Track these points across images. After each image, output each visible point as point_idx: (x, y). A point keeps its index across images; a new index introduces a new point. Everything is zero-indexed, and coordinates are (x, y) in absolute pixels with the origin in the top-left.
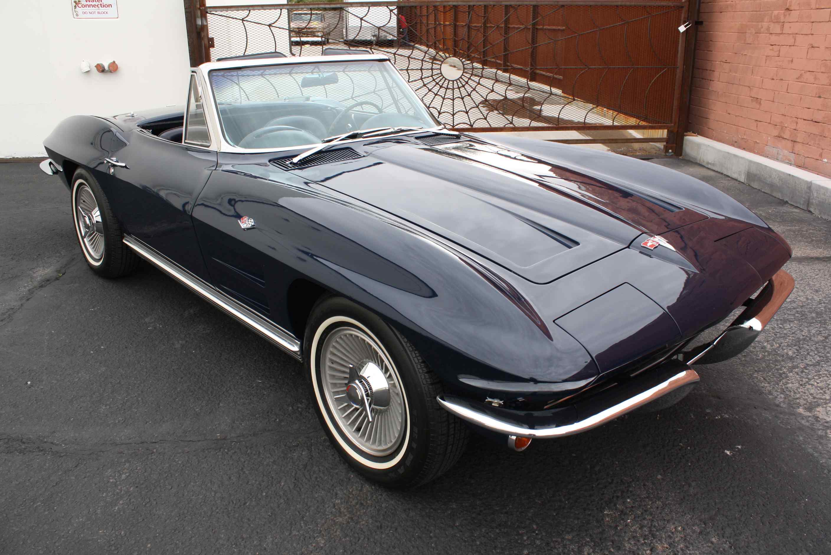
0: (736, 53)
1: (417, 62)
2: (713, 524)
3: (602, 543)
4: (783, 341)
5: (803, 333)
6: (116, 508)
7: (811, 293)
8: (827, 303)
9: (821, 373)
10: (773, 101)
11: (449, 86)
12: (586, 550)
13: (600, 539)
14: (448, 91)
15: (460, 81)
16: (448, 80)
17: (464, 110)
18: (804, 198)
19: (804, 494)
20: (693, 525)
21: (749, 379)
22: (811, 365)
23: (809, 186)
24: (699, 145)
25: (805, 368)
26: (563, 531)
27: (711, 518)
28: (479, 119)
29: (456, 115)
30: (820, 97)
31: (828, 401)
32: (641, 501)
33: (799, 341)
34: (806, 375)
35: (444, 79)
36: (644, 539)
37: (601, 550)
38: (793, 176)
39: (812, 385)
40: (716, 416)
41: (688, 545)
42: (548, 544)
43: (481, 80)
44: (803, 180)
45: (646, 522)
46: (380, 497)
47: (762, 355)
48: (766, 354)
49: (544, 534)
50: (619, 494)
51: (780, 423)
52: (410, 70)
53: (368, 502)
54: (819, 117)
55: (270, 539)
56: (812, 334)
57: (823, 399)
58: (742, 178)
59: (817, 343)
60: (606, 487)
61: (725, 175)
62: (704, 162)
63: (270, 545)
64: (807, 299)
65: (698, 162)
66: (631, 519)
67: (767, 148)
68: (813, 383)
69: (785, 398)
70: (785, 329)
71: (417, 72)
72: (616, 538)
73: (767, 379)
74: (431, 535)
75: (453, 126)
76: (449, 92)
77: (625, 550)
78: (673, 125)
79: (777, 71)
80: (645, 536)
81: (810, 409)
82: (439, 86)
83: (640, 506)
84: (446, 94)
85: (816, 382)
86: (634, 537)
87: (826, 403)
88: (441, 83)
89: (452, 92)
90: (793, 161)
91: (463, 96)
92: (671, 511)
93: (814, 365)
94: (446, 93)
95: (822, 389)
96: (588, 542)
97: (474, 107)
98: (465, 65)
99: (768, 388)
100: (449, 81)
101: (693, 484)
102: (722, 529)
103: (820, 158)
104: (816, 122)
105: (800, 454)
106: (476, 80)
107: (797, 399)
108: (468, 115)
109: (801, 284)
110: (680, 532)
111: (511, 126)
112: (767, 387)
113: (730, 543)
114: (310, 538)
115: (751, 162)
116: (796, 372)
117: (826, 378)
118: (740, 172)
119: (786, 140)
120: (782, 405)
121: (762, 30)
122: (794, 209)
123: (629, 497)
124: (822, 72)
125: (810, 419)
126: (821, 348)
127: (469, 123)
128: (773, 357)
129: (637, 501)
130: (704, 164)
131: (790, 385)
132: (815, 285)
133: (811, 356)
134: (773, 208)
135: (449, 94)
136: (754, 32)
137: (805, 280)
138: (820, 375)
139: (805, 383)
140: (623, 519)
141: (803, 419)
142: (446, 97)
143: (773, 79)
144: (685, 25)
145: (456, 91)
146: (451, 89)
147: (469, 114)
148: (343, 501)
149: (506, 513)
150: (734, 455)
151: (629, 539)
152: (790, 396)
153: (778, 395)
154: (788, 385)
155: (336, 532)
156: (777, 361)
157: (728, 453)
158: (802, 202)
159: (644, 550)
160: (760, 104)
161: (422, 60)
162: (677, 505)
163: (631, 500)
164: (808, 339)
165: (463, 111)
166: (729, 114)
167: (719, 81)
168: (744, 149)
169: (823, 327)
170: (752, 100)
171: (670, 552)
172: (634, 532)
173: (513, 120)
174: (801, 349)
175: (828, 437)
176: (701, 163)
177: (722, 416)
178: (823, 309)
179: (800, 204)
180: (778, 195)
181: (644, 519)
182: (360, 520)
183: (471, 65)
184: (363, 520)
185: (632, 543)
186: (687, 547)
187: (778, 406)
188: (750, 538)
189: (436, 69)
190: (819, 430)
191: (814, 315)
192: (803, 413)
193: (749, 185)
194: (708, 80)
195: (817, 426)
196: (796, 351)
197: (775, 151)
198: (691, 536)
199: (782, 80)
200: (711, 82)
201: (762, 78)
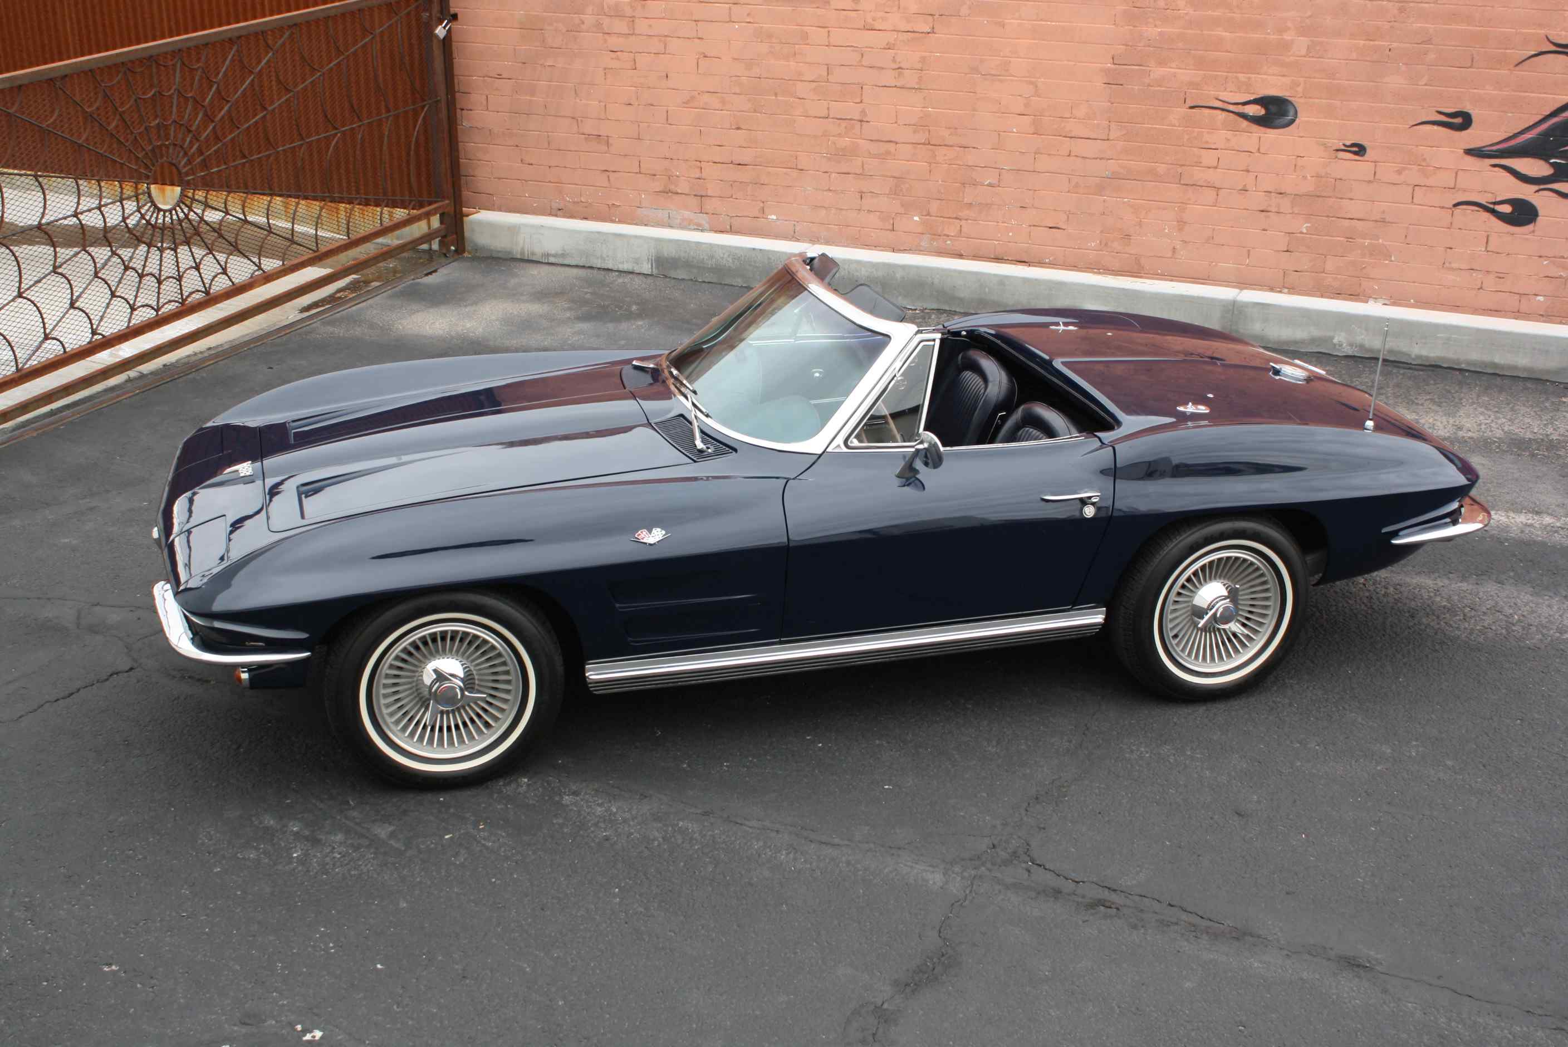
0: (524, 63)
10: (639, 139)
11: (165, 223)
15: (181, 209)
17: (192, 263)
24: (513, 229)
28: (217, 276)
29: (183, 279)
30: (738, 128)
52: (104, 205)
54: (743, 156)
58: (646, 268)
61: (599, 269)
65: (519, 256)
67: (642, 212)
71: (114, 208)
75: (183, 302)
78: (447, 203)
79: (636, 92)
90: (706, 225)
103: (761, 215)
104: (739, 164)
106: (201, 198)
111: (260, 273)
115: (658, 240)
118: (636, 259)
119: (685, 196)
121: (584, 27)
124: (734, 94)
127: (203, 290)
130: (534, 258)
136: (564, 30)
143: (630, 104)
144: (443, 25)
147: (200, 270)
160: (608, 144)
165: (193, 268)
166: (531, 164)
167: (487, 110)
168: (586, 218)
170: (586, 139)
173: (262, 261)
176: (528, 258)
193: (666, 277)
197: (662, 214)
199: (652, 105)
200: (464, 112)
201: (603, 104)
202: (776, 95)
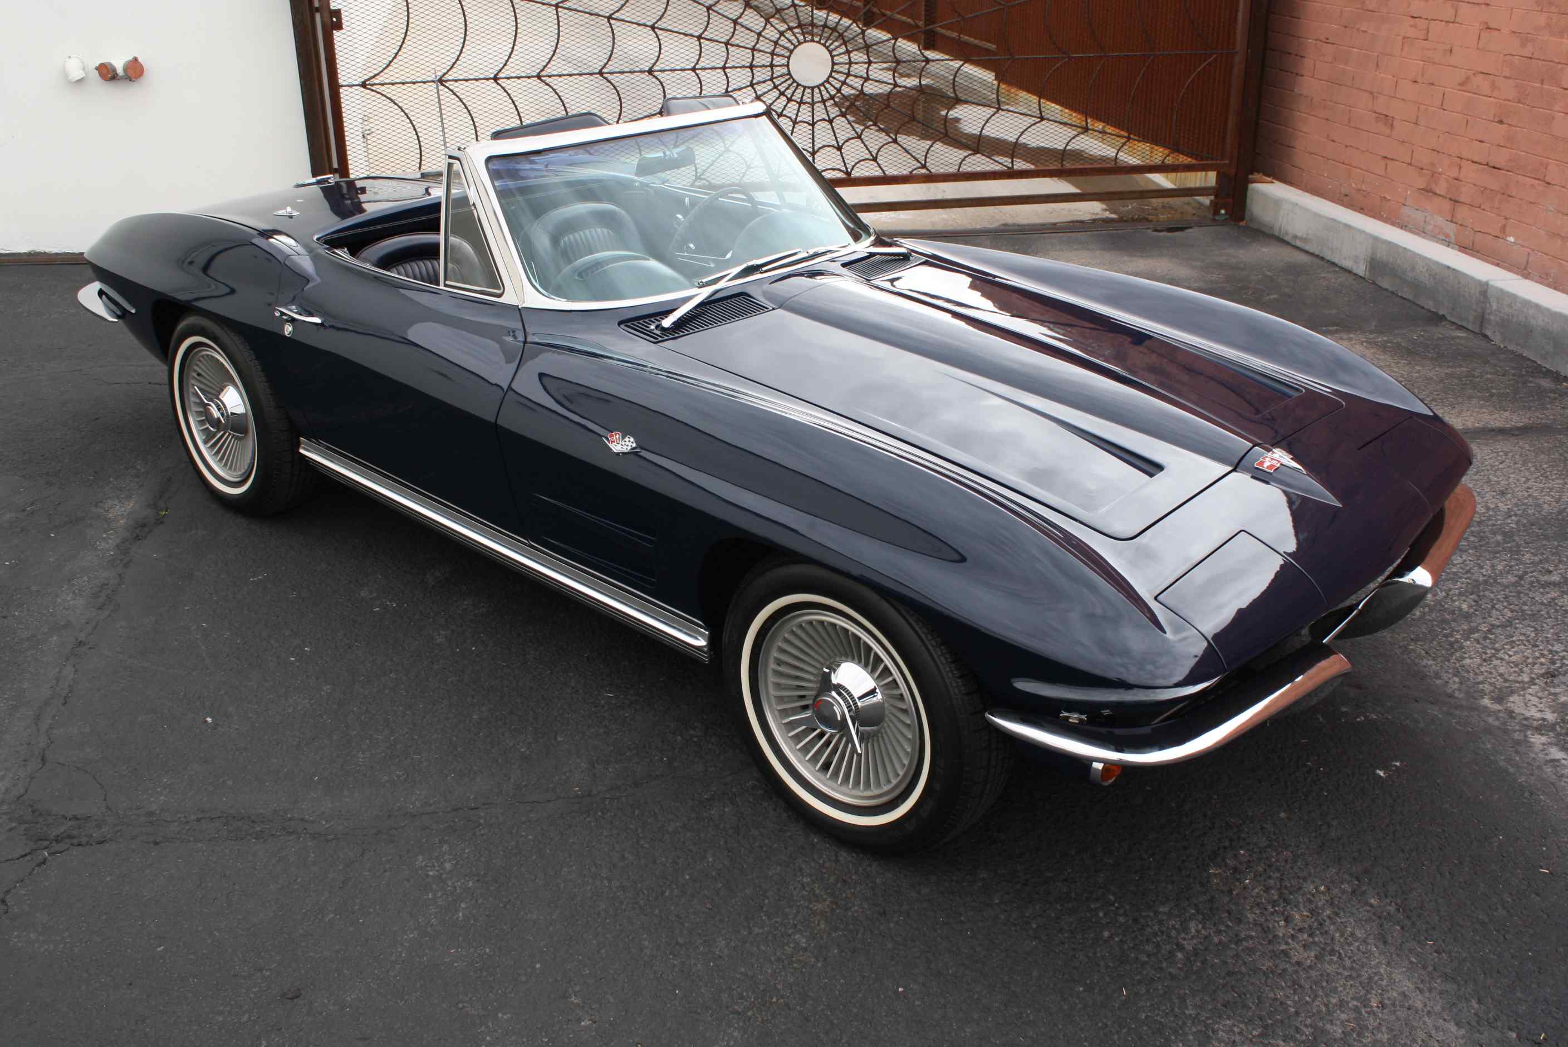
0: (1346, 27)
1: (743, 53)
2: (1370, 880)
3: (1214, 915)
4: (1451, 586)
5: (1484, 571)
6: (461, 915)
7: (1494, 497)
8: (1521, 516)
9: (1514, 639)
10: (1416, 124)
11: (804, 98)
12: (1193, 926)
13: (1211, 909)
14: (803, 107)
15: (826, 89)
16: (803, 86)
17: (834, 143)
18: (1475, 311)
19: (1496, 829)
20: (1342, 883)
21: (1402, 654)
22: (1498, 626)
23: (1484, 289)
24: (1278, 203)
25: (1490, 631)
26: (1154, 901)
27: (1366, 871)
28: (863, 160)
29: (818, 154)
30: (1501, 122)
31: (1526, 686)
32: (1260, 852)
33: (1477, 586)
34: (1491, 643)
35: (795, 84)
36: (1273, 907)
37: (1215, 924)
38: (1454, 270)
39: (1502, 659)
40: (1358, 717)
41: (1336, 910)
42: (1136, 920)
43: (866, 84)
44: (1472, 278)
45: (1272, 882)
46: (869, 869)
47: (1421, 612)
48: (1427, 609)
49: (1127, 907)
50: (1227, 843)
51: (1456, 723)
52: (730, 68)
53: (854, 877)
54: (1501, 158)
55: (722, 943)
56: (1497, 572)
57: (1517, 682)
58: (1361, 269)
59: (1507, 587)
60: (1205, 834)
61: (1328, 261)
62: (1287, 234)
63: (726, 951)
64: (1488, 509)
65: (1277, 234)
66: (1250, 879)
67: (1406, 211)
68: (1502, 656)
69: (1461, 683)
70: (1455, 565)
71: (744, 72)
72: (1233, 907)
73: (1431, 652)
74: (962, 918)
76: (805, 109)
77: (1249, 922)
78: (1227, 162)
79: (1423, 68)
80: (1274, 901)
81: (1499, 699)
82: (784, 98)
83: (1260, 859)
84: (800, 114)
85: (1508, 654)
86: (1258, 904)
87: (1524, 689)
88: (789, 93)
89: (810, 109)
90: (1453, 237)
91: (832, 116)
92: (1307, 864)
93: (1503, 626)
94: (798, 111)
95: (1516, 666)
96: (1193, 914)
97: (852, 138)
98: (835, 56)
99: (1434, 667)
100: (805, 88)
101: (1334, 823)
102: (1384, 886)
103: (1501, 235)
104: (1494, 167)
105: (1489, 770)
106: (856, 85)
107: (1479, 683)
108: (841, 153)
109: (1477, 480)
110: (1323, 893)
111: (924, 171)
112: (1431, 666)
113: (1396, 904)
114: (782, 936)
115: (1376, 239)
116: (1475, 639)
117: (1523, 647)
118: (1357, 257)
119: (1441, 198)
120: (1457, 694)
122: (1458, 331)
123: (1241, 848)
124: (1505, 77)
125: (1501, 715)
126: (1514, 596)
127: (844, 169)
128: (1438, 615)
129: (1255, 853)
130: (1287, 238)
131: (1468, 661)
132: (1498, 483)
133: (1497, 610)
134: (1419, 329)
135: (805, 114)
137: (1482, 474)
138: (1514, 642)
139: (1490, 657)
140: (1238, 880)
141: (1490, 715)
142: (799, 119)
143: (1415, 82)
145: (819, 107)
146: (809, 103)
147: (843, 151)
148: (814, 878)
149: (1065, 880)
150: (1390, 777)
151: (1252, 907)
152: (1469, 679)
153: (1449, 679)
154: (1464, 662)
155: (819, 924)
156: (1444, 621)
157: (1381, 773)
158: (1471, 318)
159: (1276, 921)
160: (1392, 126)
161: (753, 49)
162: (1316, 856)
163: (1247, 850)
164: (1492, 581)
165: (833, 146)
166: (1334, 141)
167: (1313, 77)
169: (1515, 559)
170: (1377, 118)
171: (1313, 922)
172: (1257, 897)
173: (928, 160)
174: (1481, 600)
175: (1529, 742)
176: (1281, 237)
177: (1366, 717)
178: (1514, 526)
179: (1468, 322)
180: (1430, 305)
181: (1270, 877)
182: (850, 905)
183: (847, 57)
184: (854, 905)
185: (1257, 912)
186: (1337, 914)
187: (1451, 696)
188: (1424, 896)
189: (780, 66)
190: (1515, 731)
191: (1499, 538)
192: (1489, 705)
193: (1374, 283)
194: (1292, 73)
195: (1513, 725)
196: (1473, 603)
197: (1419, 216)
198: (1340, 898)
199: (1433, 84)
200: (1299, 77)
201: (1395, 79)
202: (1542, 82)
